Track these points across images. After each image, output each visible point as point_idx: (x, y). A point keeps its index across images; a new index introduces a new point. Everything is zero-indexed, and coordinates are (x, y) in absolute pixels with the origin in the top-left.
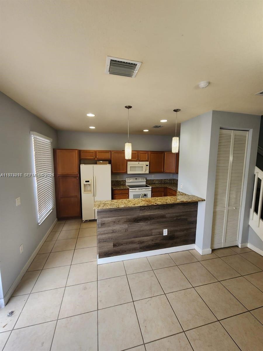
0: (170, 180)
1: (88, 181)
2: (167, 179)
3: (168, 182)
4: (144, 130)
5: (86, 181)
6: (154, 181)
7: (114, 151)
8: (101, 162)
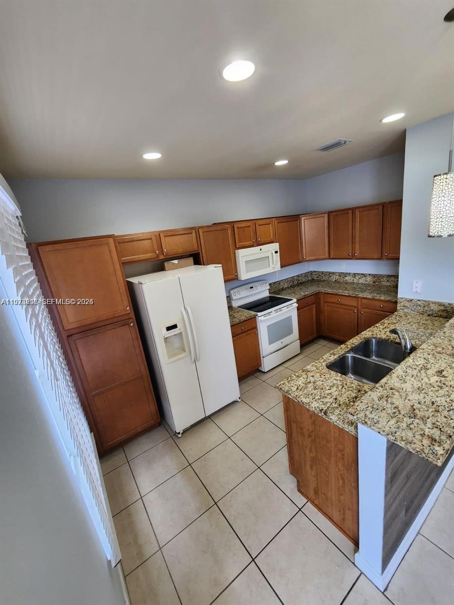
0: (306, 274)
1: (175, 327)
2: (302, 274)
3: (304, 280)
4: (276, 161)
5: (169, 329)
6: (282, 283)
7: (203, 227)
8: (176, 262)
